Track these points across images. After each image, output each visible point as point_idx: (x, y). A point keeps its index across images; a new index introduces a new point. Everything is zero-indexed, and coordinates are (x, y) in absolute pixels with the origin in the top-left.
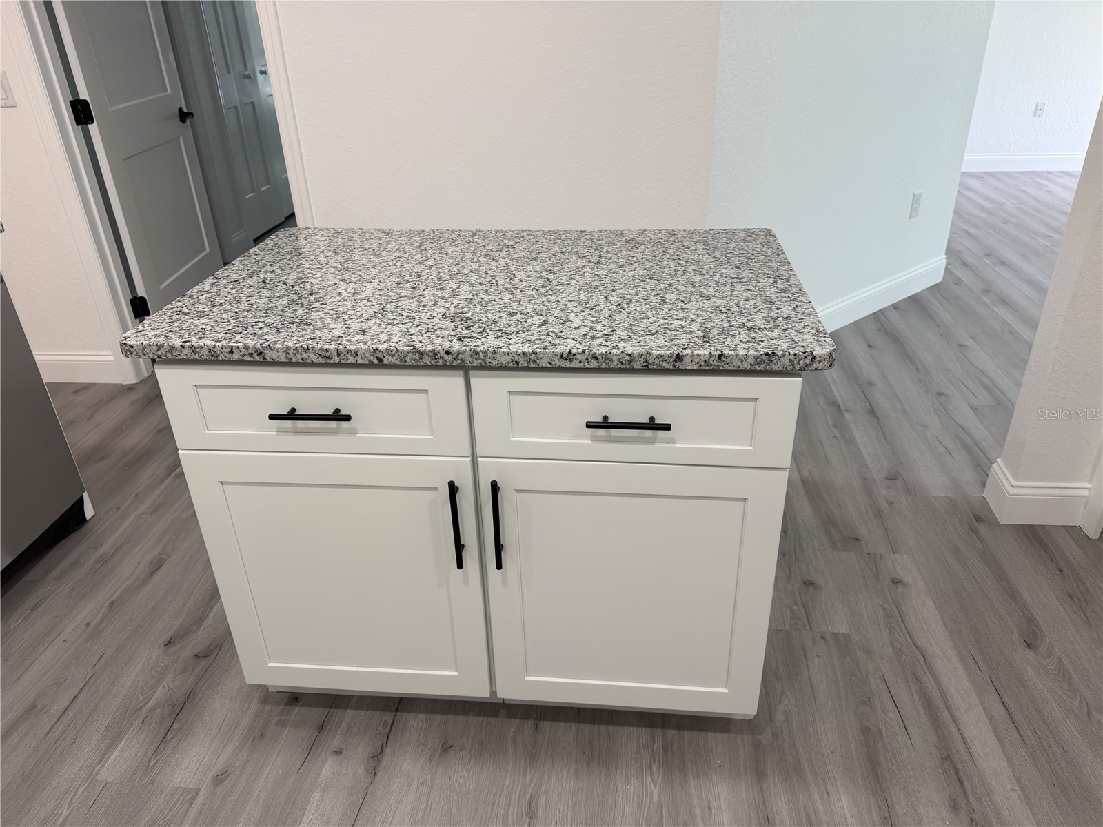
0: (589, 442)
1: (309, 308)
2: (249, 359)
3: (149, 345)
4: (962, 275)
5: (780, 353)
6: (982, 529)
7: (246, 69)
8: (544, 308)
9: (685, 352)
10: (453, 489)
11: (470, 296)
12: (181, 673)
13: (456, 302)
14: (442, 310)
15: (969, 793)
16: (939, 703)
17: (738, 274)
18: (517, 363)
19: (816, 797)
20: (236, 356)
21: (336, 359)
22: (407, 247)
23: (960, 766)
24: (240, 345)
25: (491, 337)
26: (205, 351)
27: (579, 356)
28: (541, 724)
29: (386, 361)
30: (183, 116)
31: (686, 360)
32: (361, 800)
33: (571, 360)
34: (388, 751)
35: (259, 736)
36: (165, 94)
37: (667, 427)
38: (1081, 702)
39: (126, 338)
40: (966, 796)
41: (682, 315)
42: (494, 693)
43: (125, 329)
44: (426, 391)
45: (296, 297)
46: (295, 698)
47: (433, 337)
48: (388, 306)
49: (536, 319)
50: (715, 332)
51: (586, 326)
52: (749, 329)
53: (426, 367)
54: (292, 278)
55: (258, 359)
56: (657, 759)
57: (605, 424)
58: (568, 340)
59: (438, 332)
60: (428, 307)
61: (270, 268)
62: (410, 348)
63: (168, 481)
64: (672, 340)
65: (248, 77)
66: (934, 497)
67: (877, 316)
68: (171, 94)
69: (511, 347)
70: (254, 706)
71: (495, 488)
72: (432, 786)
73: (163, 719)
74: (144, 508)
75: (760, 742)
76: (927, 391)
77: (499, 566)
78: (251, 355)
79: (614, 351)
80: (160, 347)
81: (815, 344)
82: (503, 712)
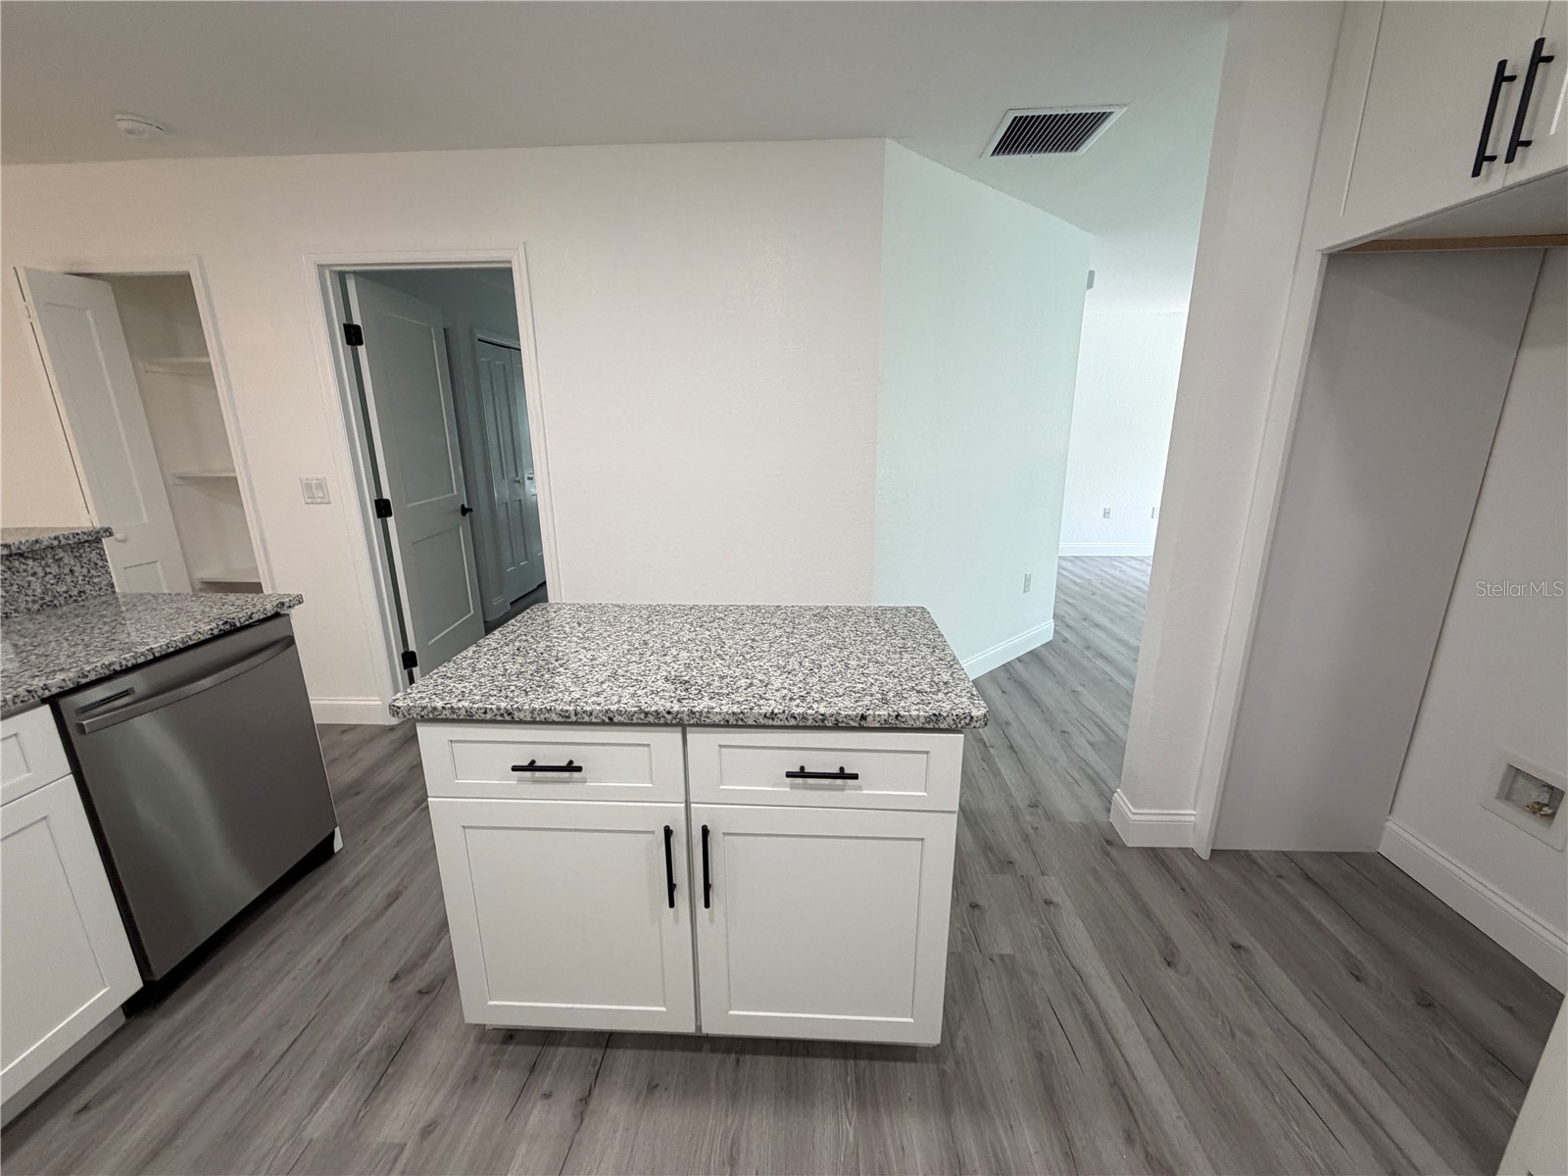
0: (788, 789)
1: (553, 673)
2: (500, 718)
3: (414, 707)
4: (1068, 635)
5: (945, 714)
6: (1114, 852)
7: (517, 475)
8: (750, 672)
9: (869, 712)
10: (668, 832)
11: (688, 662)
12: (403, 1010)
13: (676, 667)
14: (665, 673)
15: (1140, 1121)
16: (1101, 1025)
17: (904, 644)
18: (728, 721)
19: (1001, 1131)
20: (488, 716)
21: (574, 719)
22: (637, 619)
23: (1127, 1093)
24: (494, 707)
25: (706, 699)
26: (463, 712)
27: (780, 716)
28: (741, 1058)
29: (615, 720)
30: (464, 511)
31: (868, 719)
32: (567, 1151)
33: (773, 719)
34: (596, 1092)
35: (472, 1080)
36: (451, 495)
37: (855, 777)
38: (1223, 1021)
39: (395, 700)
40: (1138, 1126)
41: (863, 679)
42: (699, 1028)
43: (396, 691)
44: (648, 745)
45: (543, 663)
46: (511, 1036)
47: (657, 698)
48: (620, 670)
49: (743, 682)
50: (891, 694)
51: (785, 688)
52: (918, 692)
53: (649, 724)
54: (543, 645)
55: (507, 718)
56: (851, 1094)
57: (802, 774)
58: (770, 702)
59: (661, 694)
60: (653, 672)
61: (524, 638)
62: (636, 709)
63: (414, 814)
64: (857, 702)
65: (519, 482)
66: (1070, 823)
67: (1007, 667)
68: (458, 494)
69: (723, 707)
70: (470, 1046)
71: (705, 831)
72: (637, 1133)
73: (378, 1063)
74: (389, 840)
75: (944, 1072)
76: (1053, 729)
77: (707, 905)
78: (502, 715)
79: (810, 712)
80: (424, 708)
81: (971, 706)
82: (707, 1046)
